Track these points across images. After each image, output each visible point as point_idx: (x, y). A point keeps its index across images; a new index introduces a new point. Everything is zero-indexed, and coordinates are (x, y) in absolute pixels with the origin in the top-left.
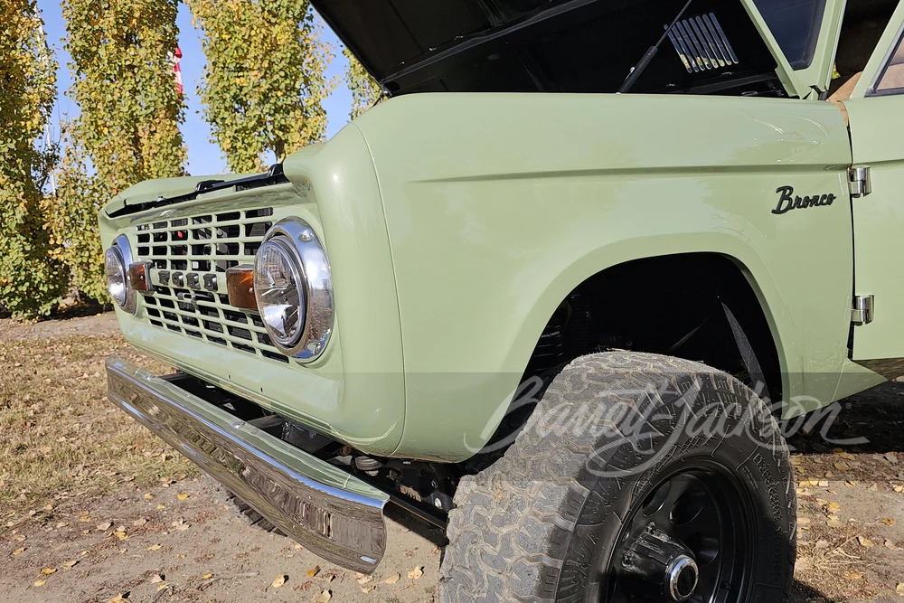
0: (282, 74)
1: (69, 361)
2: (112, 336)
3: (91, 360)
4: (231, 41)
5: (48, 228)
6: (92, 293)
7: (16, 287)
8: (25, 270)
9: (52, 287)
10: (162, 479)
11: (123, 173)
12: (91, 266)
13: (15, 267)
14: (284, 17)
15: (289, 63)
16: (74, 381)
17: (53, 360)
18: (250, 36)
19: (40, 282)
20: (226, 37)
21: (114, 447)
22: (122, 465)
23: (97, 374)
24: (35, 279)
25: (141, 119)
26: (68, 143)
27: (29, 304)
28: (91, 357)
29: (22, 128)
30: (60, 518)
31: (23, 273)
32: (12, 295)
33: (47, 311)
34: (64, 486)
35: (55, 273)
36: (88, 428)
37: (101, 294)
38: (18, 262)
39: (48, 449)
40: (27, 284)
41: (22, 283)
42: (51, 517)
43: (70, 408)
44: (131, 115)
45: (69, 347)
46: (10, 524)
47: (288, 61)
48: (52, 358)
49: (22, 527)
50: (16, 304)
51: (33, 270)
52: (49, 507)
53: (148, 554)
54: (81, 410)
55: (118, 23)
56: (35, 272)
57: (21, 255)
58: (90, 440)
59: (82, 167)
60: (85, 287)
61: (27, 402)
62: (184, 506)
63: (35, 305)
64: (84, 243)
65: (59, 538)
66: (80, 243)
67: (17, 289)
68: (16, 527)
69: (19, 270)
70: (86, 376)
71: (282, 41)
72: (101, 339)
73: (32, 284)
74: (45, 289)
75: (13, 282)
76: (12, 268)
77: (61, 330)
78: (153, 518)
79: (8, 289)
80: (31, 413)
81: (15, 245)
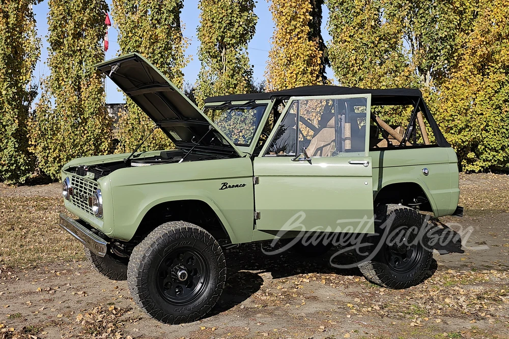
0: (160, 55)
1: (36, 210)
2: (57, 198)
3: (47, 211)
4: (133, 37)
5: (29, 136)
6: (48, 172)
7: (9, 167)
8: (15, 158)
9: (27, 167)
10: (74, 260)
11: (70, 108)
12: (49, 158)
13: (9, 156)
14: (163, 24)
15: (164, 49)
16: (39, 221)
17: (28, 209)
18: (143, 35)
19: (21, 165)
20: (130, 35)
21: (57, 248)
22: (60, 254)
23: (50, 218)
24: (19, 162)
25: (83, 78)
26: (43, 90)
27: (15, 176)
28: (46, 209)
29: (20, 80)
30: (39, 268)
31: (14, 159)
32: (7, 171)
33: (23, 181)
34: (39, 258)
35: (30, 159)
36: (47, 241)
37: (53, 173)
38: (11, 153)
39: (33, 247)
40: (15, 165)
41: (12, 165)
42: (36, 267)
43: (39, 232)
44: (78, 75)
45: (35, 203)
46: (23, 268)
47: (163, 48)
48: (27, 208)
49: (27, 269)
50: (8, 176)
51: (19, 157)
52: (35, 264)
53: (66, 280)
54: (44, 233)
55: (75, 27)
56: (20, 159)
57: (13, 149)
58: (48, 245)
59: (49, 103)
60: (45, 169)
61: (20, 228)
62: (80, 268)
63: (18, 177)
64: (46, 145)
65: (38, 273)
66: (45, 145)
67: (9, 168)
68: (24, 269)
69: (11, 157)
70: (44, 219)
71: (161, 37)
72: (51, 200)
73: (17, 165)
74: (23, 169)
75: (8, 164)
76: (8, 157)
77: (31, 192)
78: (69, 271)
79: (5, 168)
80: (23, 233)
81: (10, 144)
